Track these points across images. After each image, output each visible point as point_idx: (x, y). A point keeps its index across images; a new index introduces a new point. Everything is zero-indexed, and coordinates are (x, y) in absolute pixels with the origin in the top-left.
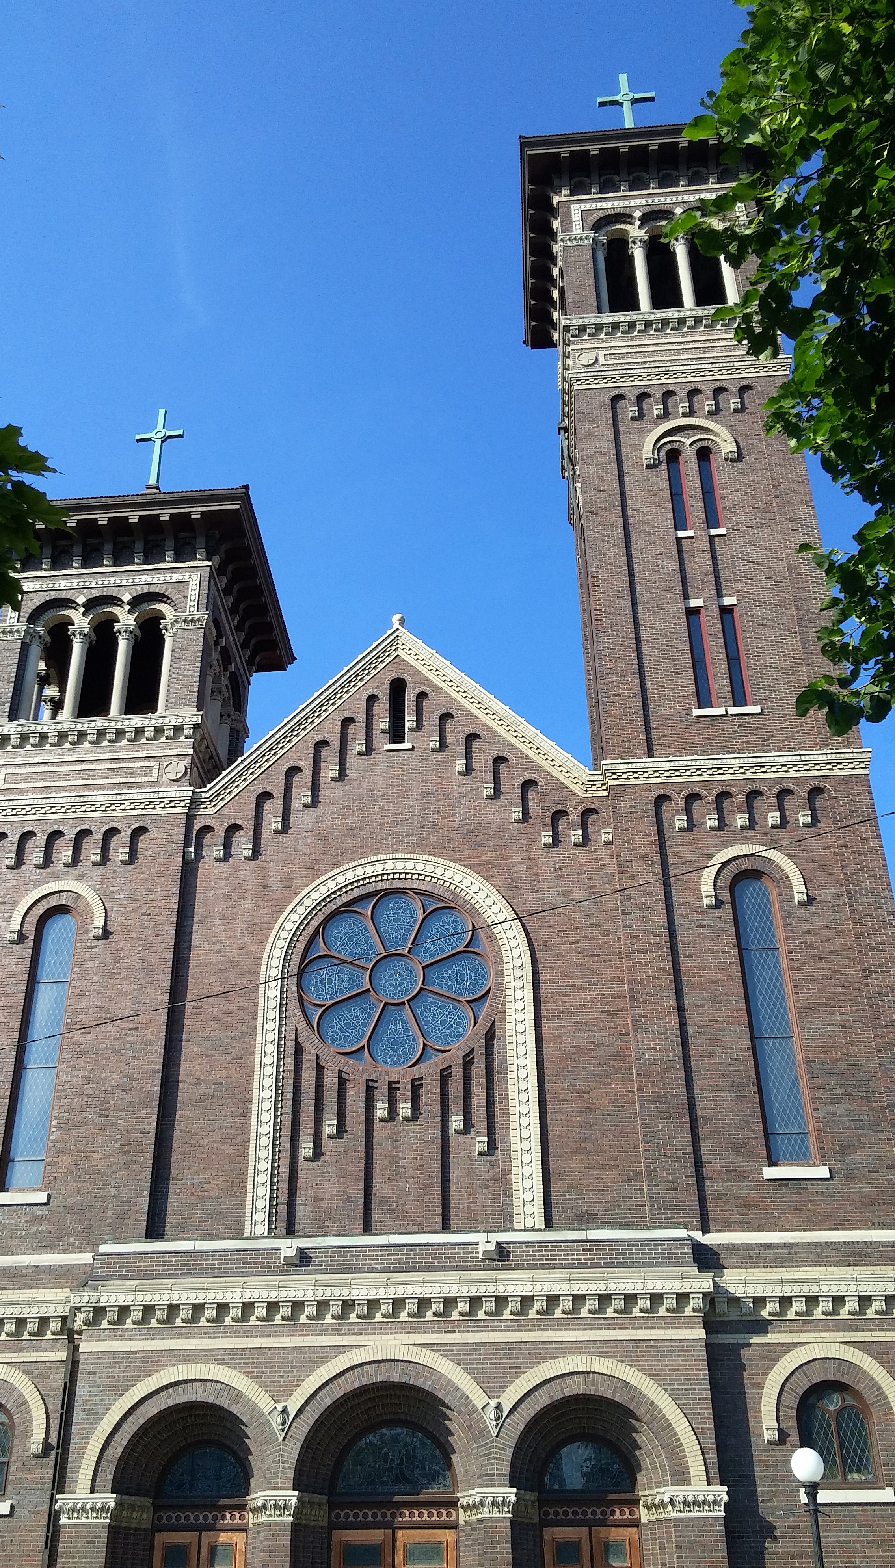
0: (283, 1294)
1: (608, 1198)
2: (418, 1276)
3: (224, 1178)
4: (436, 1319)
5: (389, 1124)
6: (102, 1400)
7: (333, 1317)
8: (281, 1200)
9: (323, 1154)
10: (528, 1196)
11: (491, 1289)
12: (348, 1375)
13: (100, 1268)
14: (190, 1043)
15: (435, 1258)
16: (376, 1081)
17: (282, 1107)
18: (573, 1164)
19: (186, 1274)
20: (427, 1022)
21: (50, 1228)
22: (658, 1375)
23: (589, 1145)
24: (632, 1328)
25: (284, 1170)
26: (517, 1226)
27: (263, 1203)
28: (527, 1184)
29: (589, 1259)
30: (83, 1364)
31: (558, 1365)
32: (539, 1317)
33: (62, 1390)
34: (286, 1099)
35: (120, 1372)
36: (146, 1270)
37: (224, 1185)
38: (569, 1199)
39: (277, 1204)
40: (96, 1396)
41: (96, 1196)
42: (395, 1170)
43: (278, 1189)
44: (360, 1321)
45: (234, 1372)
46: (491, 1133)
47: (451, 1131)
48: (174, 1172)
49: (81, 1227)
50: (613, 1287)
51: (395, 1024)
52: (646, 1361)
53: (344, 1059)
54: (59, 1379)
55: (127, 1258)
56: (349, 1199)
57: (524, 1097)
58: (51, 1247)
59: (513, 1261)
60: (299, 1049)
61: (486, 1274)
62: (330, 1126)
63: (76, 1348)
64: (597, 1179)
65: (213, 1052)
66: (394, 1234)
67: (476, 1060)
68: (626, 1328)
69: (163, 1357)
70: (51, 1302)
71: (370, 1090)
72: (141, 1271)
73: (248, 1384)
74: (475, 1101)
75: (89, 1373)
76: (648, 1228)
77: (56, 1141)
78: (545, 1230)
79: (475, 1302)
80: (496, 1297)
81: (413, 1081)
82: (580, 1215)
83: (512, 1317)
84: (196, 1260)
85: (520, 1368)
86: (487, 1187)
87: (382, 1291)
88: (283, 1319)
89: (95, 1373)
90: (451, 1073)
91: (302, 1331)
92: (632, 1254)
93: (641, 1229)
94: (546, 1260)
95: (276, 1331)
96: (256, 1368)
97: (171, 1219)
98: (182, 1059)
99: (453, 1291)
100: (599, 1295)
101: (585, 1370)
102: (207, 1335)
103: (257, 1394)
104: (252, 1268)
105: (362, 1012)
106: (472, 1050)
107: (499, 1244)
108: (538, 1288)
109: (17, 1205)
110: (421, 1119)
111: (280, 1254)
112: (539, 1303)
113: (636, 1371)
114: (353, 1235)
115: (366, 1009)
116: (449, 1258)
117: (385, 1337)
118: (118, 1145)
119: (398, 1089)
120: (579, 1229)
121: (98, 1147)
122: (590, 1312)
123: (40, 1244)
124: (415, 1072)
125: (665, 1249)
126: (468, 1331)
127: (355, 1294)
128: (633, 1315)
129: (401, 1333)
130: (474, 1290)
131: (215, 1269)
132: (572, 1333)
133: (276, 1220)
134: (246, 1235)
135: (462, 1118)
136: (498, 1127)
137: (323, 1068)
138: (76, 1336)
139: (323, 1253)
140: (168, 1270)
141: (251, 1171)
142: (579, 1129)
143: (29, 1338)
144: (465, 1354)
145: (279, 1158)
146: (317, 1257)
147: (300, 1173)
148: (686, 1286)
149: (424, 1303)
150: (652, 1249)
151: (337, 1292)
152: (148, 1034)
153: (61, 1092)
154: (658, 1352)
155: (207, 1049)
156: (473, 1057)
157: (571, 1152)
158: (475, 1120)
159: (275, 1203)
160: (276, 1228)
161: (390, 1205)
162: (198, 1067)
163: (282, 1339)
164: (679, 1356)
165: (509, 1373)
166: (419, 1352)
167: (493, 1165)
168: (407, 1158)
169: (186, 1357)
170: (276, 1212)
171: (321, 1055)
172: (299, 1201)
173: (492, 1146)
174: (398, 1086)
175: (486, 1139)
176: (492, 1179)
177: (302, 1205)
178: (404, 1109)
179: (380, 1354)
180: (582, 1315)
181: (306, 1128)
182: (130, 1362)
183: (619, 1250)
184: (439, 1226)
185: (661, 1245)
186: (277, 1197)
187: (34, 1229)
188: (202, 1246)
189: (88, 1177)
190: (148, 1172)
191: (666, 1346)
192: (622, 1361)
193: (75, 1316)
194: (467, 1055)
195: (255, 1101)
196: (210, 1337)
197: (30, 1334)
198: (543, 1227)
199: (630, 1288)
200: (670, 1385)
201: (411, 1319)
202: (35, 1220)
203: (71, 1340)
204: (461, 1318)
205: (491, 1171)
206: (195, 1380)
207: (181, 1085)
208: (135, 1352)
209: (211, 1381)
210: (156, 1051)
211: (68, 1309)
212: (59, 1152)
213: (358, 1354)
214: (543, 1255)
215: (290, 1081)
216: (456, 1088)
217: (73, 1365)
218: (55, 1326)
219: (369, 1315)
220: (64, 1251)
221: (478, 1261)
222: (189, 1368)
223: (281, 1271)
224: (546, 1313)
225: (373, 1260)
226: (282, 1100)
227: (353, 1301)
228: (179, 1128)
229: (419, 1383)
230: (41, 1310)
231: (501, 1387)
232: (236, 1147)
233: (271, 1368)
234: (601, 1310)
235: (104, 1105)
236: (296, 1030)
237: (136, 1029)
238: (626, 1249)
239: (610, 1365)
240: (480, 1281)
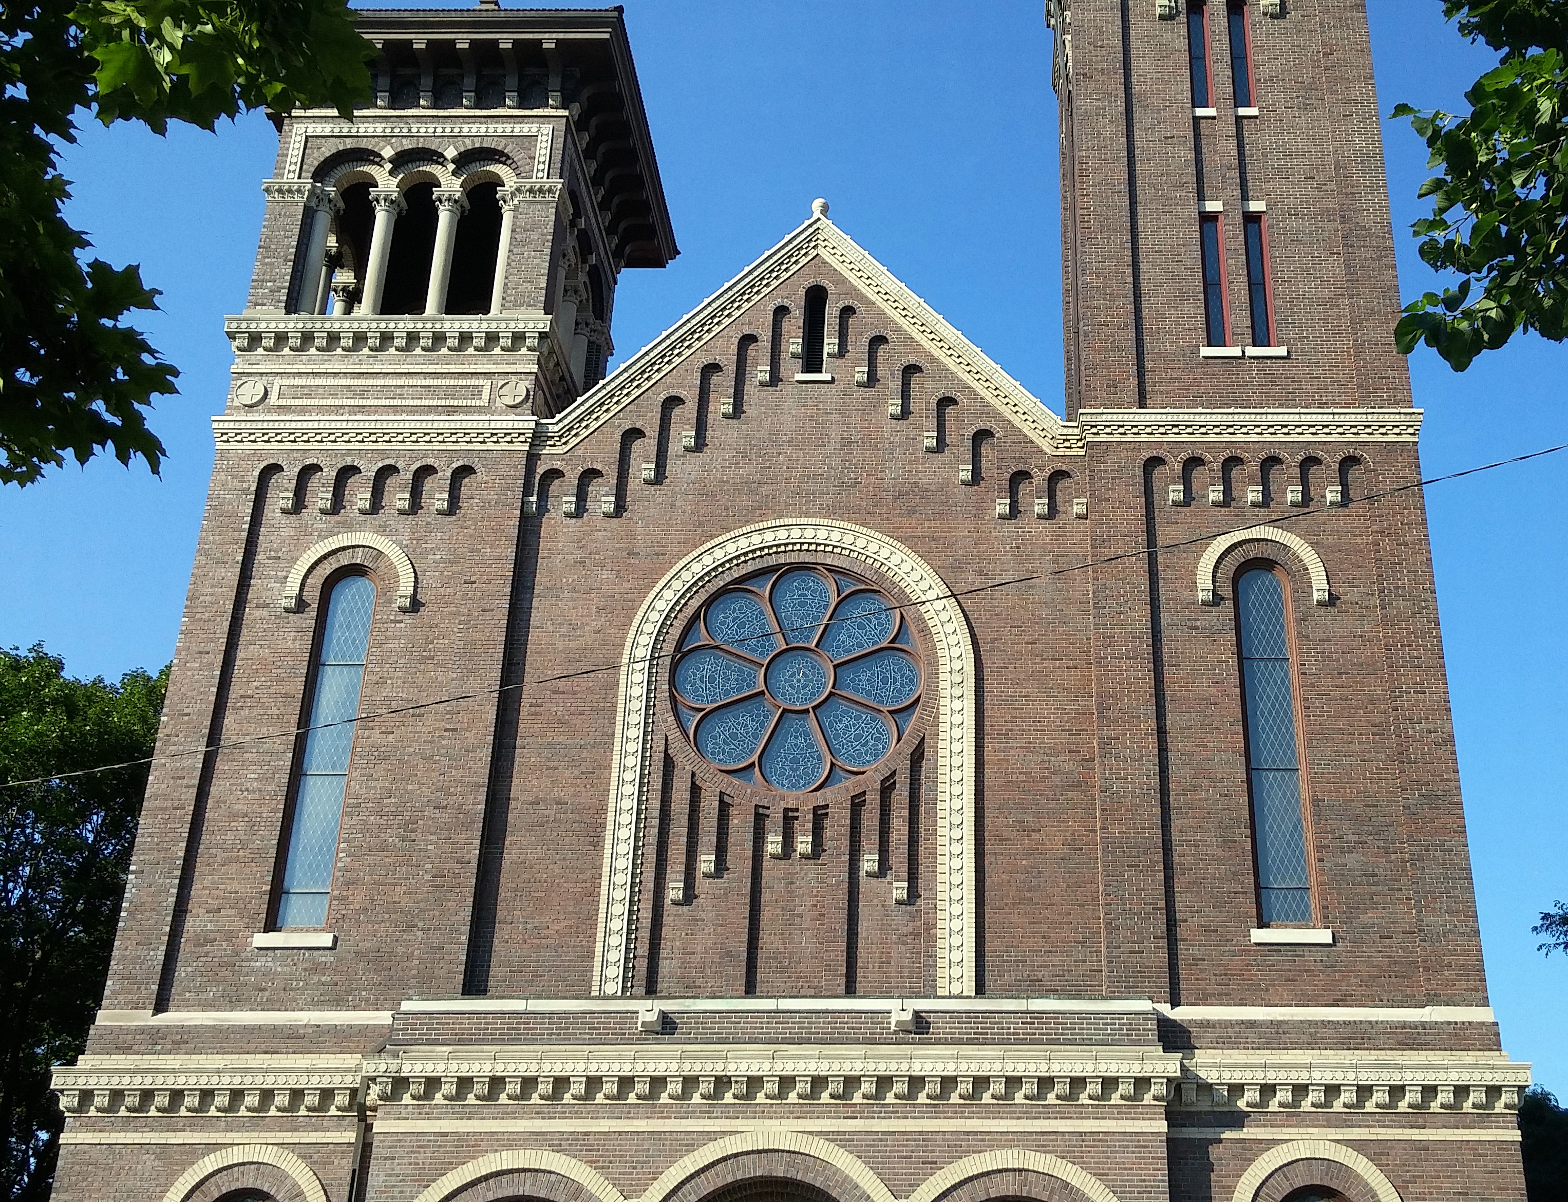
0: (640, 1066)
1: (1056, 960)
2: (813, 1050)
3: (566, 923)
4: (833, 1101)
5: (783, 862)
6: (401, 1192)
7: (703, 1097)
8: (640, 952)
9: (696, 897)
10: (956, 956)
11: (904, 1066)
12: (719, 1167)
13: (402, 1030)
14: (525, 751)
15: (836, 1028)
16: (768, 808)
17: (644, 836)
18: (1015, 919)
19: (515, 1041)
20: (837, 736)
21: (335, 979)
22: (1107, 1175)
23: (1036, 896)
24: (1077, 1118)
25: (646, 915)
26: (940, 992)
27: (616, 956)
28: (956, 941)
29: (1028, 1034)
30: (378, 1147)
31: (983, 1160)
32: (962, 1101)
33: (349, 1178)
34: (651, 827)
35: (426, 1158)
36: (463, 1034)
37: (566, 931)
38: (1007, 961)
39: (635, 957)
40: (393, 1186)
41: (397, 941)
42: (788, 920)
43: (636, 938)
44: (737, 1101)
45: (574, 1161)
46: (913, 877)
47: (862, 874)
48: (501, 913)
49: (377, 979)
50: (1057, 1068)
51: (796, 737)
52: (1093, 1158)
53: (727, 778)
54: (345, 1166)
55: (437, 1018)
56: (729, 954)
57: (956, 834)
58: (338, 1003)
59: (933, 1033)
60: (669, 763)
61: (898, 1050)
62: (706, 862)
63: (369, 1128)
64: (1044, 937)
65: (556, 763)
66: (785, 997)
67: (897, 786)
68: (1071, 1118)
69: (482, 1140)
70: (337, 1070)
71: (760, 818)
72: (456, 1034)
73: (591, 1176)
74: (894, 837)
75: (386, 1159)
76: (1104, 998)
77: (345, 869)
78: (975, 998)
79: (884, 1082)
80: (910, 1077)
81: (815, 809)
82: (1020, 981)
83: (929, 1101)
84: (529, 1023)
85: (936, 1163)
86: (905, 944)
87: (766, 1066)
88: (639, 1097)
89: (393, 1158)
90: (865, 801)
91: (664, 1113)
92: (1083, 1029)
93: (1095, 999)
94: (975, 1034)
95: (629, 1113)
96: (602, 1156)
97: (497, 971)
98: (515, 771)
99: (857, 1068)
100: (1039, 1078)
101: (1016, 1166)
102: (539, 1114)
103: (602, 1188)
104: (599, 1034)
105: (753, 720)
106: (894, 773)
107: (917, 1013)
108: (963, 1066)
109: (293, 948)
110: (824, 858)
111: (637, 1018)
112: (964, 1085)
113: (1080, 1169)
114: (731, 998)
115: (758, 716)
116: (853, 1028)
117: (768, 1122)
118: (428, 877)
119: (797, 818)
120: (1019, 998)
121: (399, 879)
122: (1026, 1097)
123: (322, 998)
124: (819, 799)
125: (1124, 1024)
126: (873, 1118)
127: (731, 1069)
128: (1080, 1102)
129: (788, 1118)
130: (883, 1069)
131: (552, 1034)
132: (1002, 1122)
133: (633, 976)
134: (593, 994)
135: (877, 857)
136: (922, 869)
137: (700, 788)
138: (368, 1113)
139: (692, 1018)
140: (491, 1034)
141: (602, 915)
142: (1023, 877)
143: (307, 1113)
144: (867, 1146)
145: (639, 900)
146: (685, 1023)
147: (666, 920)
148: (1147, 1070)
149: (819, 1082)
150: (1107, 1024)
151: (709, 1067)
152: (471, 737)
153: (352, 807)
154: (1108, 1147)
155: (549, 759)
156: (895, 782)
157: (1013, 904)
158: (893, 861)
159: (632, 956)
160: (632, 986)
161: (780, 962)
162: (535, 782)
163: (636, 1122)
164: (1133, 1152)
165: (922, 1169)
166: (810, 1141)
167: (913, 917)
168: (804, 905)
169: (512, 1142)
170: (634, 967)
171: (698, 772)
172: (664, 953)
173: (913, 893)
174: (796, 814)
175: (906, 884)
176: (911, 934)
177: (666, 958)
178: (803, 844)
179: (760, 1143)
180: (1016, 1101)
181: (674, 863)
182: (440, 1146)
183: (1066, 1024)
184: (842, 989)
185: (1119, 1019)
186: (635, 948)
187: (315, 979)
188: (536, 1006)
189: (387, 916)
190: (466, 913)
191: (1119, 1141)
192: (1063, 1158)
193: (369, 1088)
194: (887, 779)
195: (610, 827)
196: (543, 1118)
197: (309, 1109)
198: (973, 994)
199: (1078, 1069)
200: (1121, 1187)
201: (801, 1101)
202: (317, 968)
203: (362, 1118)
204: (865, 1101)
205: (911, 924)
206: (524, 1170)
207: (513, 804)
208: (445, 1134)
209: (543, 1171)
210: (481, 759)
211: (358, 1079)
212: (348, 884)
213: (733, 1142)
214: (971, 1028)
215: (656, 804)
216: (870, 820)
217: (365, 1149)
218: (341, 1099)
219: (749, 1095)
220: (355, 1008)
221: (890, 1033)
222: (516, 1156)
223: (638, 1039)
224: (972, 1097)
225: (756, 1028)
226: (645, 827)
227: (730, 1077)
228: (509, 858)
229: (809, 1178)
230: (323, 1079)
231: (910, 1185)
232: (584, 885)
233: (621, 1156)
234: (1041, 1095)
235: (409, 825)
236: (667, 740)
237: (455, 730)
238: (1075, 1024)
239: (1048, 1162)
240: (891, 1057)
